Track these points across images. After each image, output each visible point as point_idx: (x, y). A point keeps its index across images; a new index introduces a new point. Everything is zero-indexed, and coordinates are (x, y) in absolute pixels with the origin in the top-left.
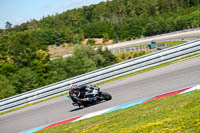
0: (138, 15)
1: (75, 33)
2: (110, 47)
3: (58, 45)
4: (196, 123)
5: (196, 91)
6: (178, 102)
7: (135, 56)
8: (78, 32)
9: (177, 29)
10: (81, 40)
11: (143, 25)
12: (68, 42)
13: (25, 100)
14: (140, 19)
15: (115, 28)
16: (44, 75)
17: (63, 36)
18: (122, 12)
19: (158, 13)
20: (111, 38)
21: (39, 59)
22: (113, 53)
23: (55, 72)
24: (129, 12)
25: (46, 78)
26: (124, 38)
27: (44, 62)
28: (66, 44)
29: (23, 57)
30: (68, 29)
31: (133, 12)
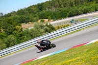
0: (65, 7)
1: (34, 17)
2: (51, 23)
3: (26, 23)
4: (91, 59)
5: (92, 44)
6: (83, 49)
7: (64, 27)
8: (36, 16)
9: (84, 13)
10: (37, 20)
11: (68, 12)
12: (31, 21)
13: (10, 51)
14: (66, 9)
15: (54, 14)
16: (20, 38)
17: (28, 18)
18: (57, 6)
19: (74, 5)
20: (52, 19)
21: (17, 30)
22: (53, 26)
23: (25, 36)
24: (60, 5)
25: (21, 39)
26: (58, 18)
27: (20, 32)
28: (30, 22)
29: (9, 30)
30: (31, 15)
31: (62, 5)
